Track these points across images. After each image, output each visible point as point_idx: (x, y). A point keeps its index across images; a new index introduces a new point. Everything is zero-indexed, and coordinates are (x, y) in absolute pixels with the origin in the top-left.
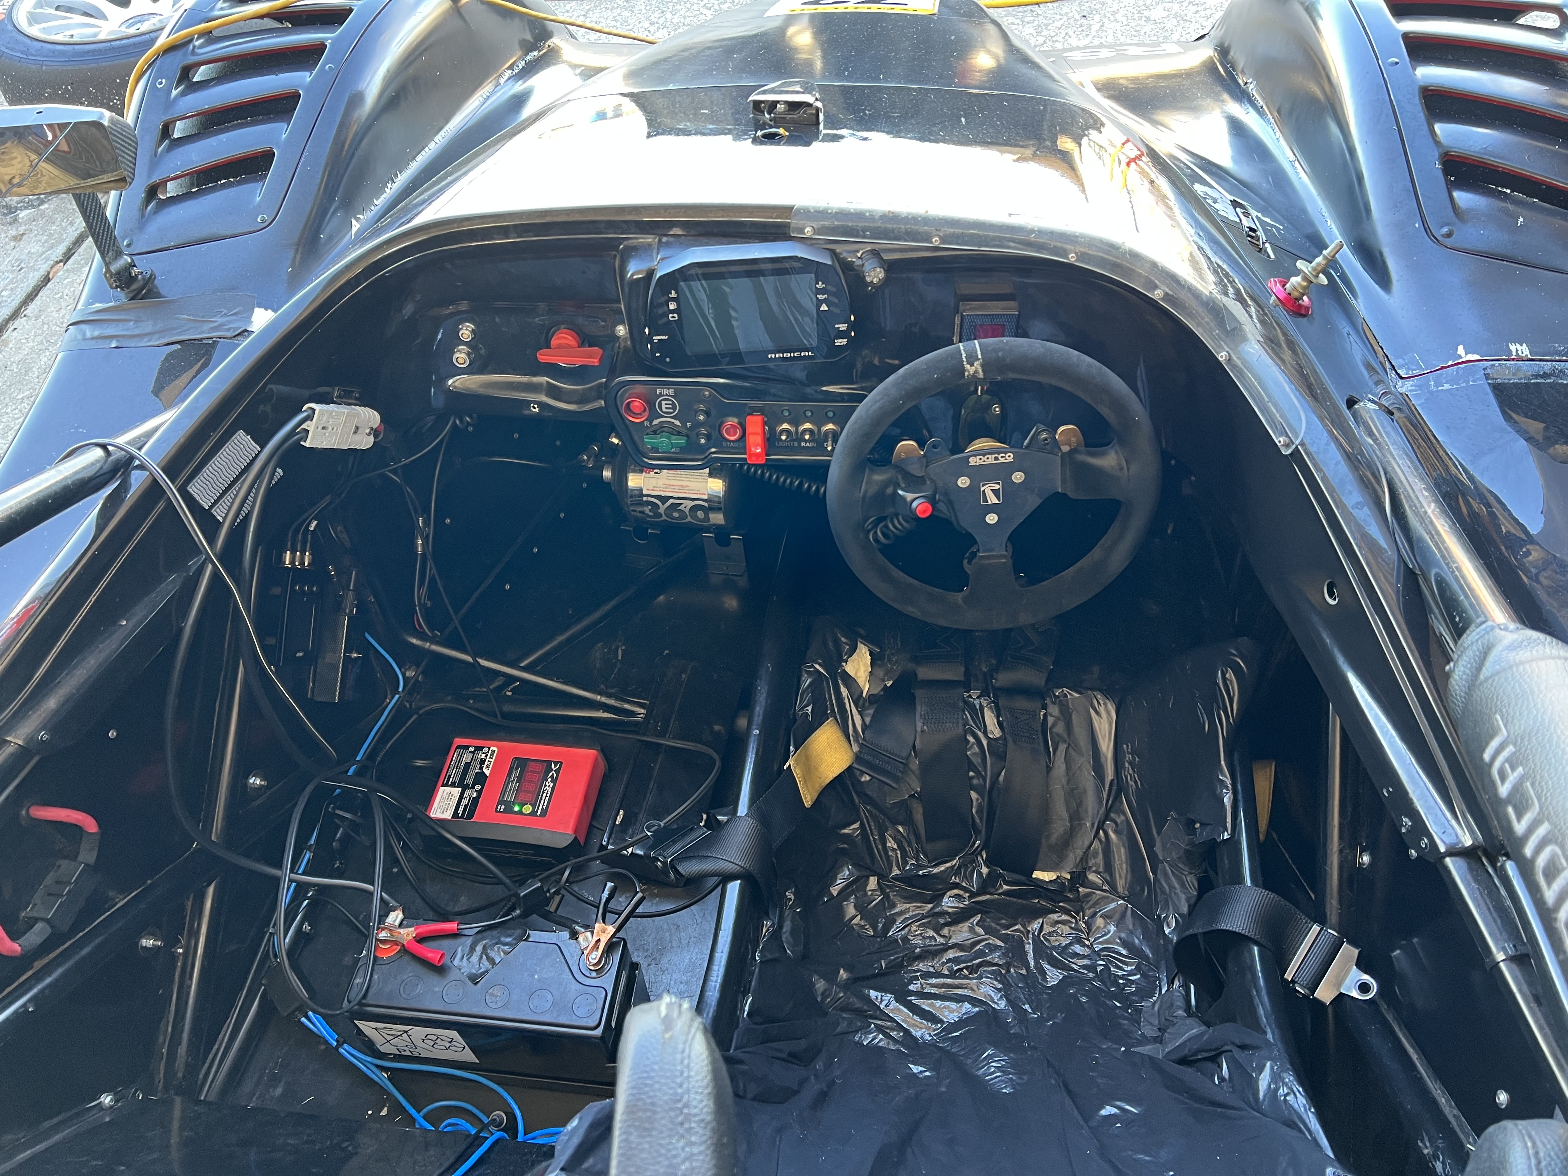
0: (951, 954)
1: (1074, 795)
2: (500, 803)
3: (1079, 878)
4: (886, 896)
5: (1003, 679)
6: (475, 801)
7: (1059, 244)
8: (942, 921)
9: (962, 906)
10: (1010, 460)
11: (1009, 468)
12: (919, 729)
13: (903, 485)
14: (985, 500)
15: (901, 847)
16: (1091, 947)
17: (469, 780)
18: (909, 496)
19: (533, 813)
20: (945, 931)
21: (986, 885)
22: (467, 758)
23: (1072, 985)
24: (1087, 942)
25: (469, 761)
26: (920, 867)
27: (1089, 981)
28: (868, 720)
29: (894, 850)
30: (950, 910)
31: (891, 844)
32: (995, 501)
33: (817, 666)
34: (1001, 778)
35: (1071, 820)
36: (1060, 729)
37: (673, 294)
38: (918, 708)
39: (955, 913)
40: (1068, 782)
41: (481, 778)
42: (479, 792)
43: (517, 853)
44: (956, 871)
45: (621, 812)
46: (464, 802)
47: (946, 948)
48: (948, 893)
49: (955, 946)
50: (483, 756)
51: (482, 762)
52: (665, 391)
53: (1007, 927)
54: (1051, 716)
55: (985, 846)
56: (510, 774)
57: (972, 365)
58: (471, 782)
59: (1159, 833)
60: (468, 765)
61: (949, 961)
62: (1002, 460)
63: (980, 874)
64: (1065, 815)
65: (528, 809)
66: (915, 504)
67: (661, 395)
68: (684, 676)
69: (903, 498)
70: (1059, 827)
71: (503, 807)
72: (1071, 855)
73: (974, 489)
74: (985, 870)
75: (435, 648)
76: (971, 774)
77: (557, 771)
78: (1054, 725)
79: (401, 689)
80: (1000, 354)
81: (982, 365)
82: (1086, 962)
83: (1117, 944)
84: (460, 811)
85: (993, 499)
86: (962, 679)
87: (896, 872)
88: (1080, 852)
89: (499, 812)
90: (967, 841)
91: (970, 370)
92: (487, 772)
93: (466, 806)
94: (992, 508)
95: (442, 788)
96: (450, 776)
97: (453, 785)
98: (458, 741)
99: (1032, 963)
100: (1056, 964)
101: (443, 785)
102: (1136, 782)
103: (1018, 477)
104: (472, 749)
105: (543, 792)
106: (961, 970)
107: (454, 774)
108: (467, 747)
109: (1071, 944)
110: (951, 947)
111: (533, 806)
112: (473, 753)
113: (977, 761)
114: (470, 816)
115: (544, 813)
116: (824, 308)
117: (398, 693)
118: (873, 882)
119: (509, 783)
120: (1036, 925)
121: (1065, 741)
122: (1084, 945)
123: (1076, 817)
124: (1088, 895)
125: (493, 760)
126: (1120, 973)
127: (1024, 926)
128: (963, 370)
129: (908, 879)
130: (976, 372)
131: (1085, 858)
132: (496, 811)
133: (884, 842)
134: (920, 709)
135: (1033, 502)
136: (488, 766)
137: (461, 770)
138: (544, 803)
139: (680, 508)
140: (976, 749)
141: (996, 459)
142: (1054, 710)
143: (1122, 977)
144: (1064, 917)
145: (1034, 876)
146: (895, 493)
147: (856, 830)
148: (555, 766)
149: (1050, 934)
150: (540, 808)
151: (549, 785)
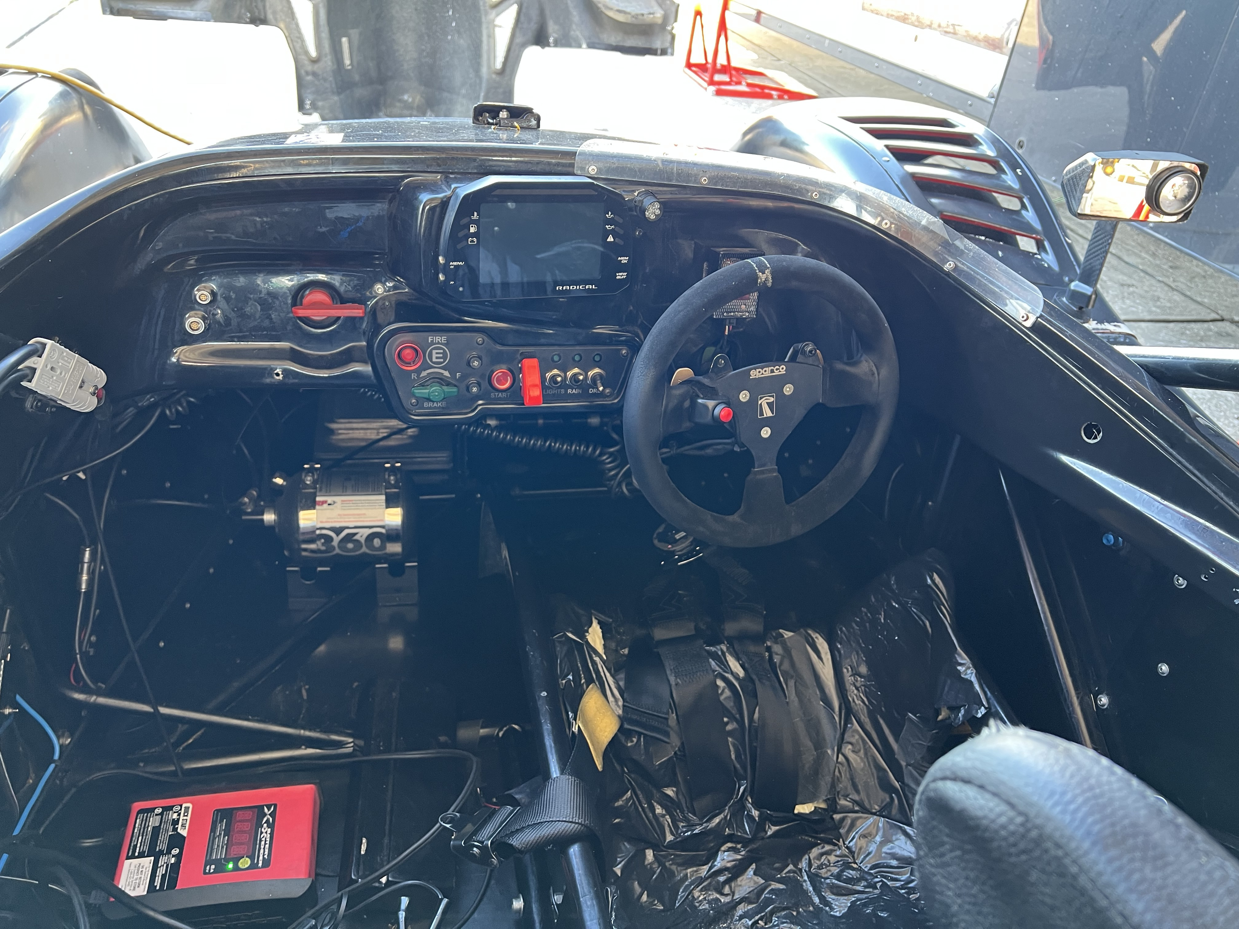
0: (741, 909)
1: (813, 727)
2: (209, 863)
3: (833, 806)
4: (664, 867)
5: (731, 628)
6: (175, 868)
8: (722, 879)
9: (739, 857)
10: (783, 372)
11: (781, 381)
12: (673, 683)
13: (702, 396)
14: (762, 414)
15: (669, 812)
16: (860, 869)
17: (162, 845)
18: (711, 403)
19: (253, 866)
20: (727, 890)
21: (760, 827)
22: (154, 821)
24: (855, 866)
25: (157, 824)
26: (691, 826)
28: (622, 683)
29: (663, 816)
30: (729, 865)
31: (659, 810)
32: (770, 414)
33: (570, 635)
34: (756, 716)
35: (816, 749)
36: (786, 666)
37: (475, 216)
38: (666, 664)
39: (734, 867)
40: (804, 714)
41: (177, 841)
42: (179, 857)
43: (238, 919)
44: (726, 823)
45: (364, 840)
46: (160, 872)
47: (734, 905)
48: (723, 848)
49: (743, 900)
50: (175, 816)
51: (175, 822)
52: (438, 339)
53: (781, 870)
54: (777, 654)
55: (751, 790)
56: (213, 830)
57: (763, 273)
58: (164, 847)
59: (897, 740)
60: (156, 830)
61: (741, 917)
62: (777, 373)
63: (751, 817)
64: (809, 744)
65: (245, 863)
66: (717, 411)
67: (432, 343)
69: (706, 407)
70: (809, 757)
71: (213, 867)
72: (823, 783)
73: (753, 402)
74: (755, 813)
75: (102, 700)
76: (725, 719)
77: (273, 815)
78: (781, 663)
79: (56, 756)
80: (784, 263)
81: (772, 273)
83: (885, 858)
84: (157, 883)
85: (768, 413)
86: (693, 633)
87: (669, 838)
88: (829, 779)
89: (209, 873)
90: (732, 789)
91: (762, 277)
92: (184, 833)
93: (164, 876)
94: (767, 422)
95: (127, 862)
96: (135, 846)
97: (142, 855)
98: (138, 805)
99: (816, 900)
101: (128, 858)
102: (863, 702)
103: (788, 390)
104: (159, 811)
105: (261, 841)
106: (756, 922)
107: (141, 843)
108: (152, 810)
109: (842, 871)
110: (739, 903)
111: (252, 858)
112: (161, 814)
113: (730, 705)
114: (173, 884)
115: (266, 863)
116: (610, 239)
117: (54, 761)
118: (650, 855)
119: (214, 838)
120: (803, 864)
121: (792, 677)
122: (853, 869)
123: (819, 745)
124: (843, 820)
125: (188, 818)
127: (795, 866)
128: (757, 278)
129: (681, 844)
130: (766, 279)
131: (833, 786)
132: (205, 873)
133: (653, 810)
134: (669, 665)
135: (799, 413)
136: (183, 826)
137: (149, 837)
138: (263, 852)
139: (356, 537)
140: (727, 693)
141: (772, 371)
142: (777, 648)
144: (828, 847)
145: (796, 812)
146: (694, 403)
147: (628, 800)
148: (269, 809)
149: (820, 867)
150: (261, 858)
151: (266, 832)
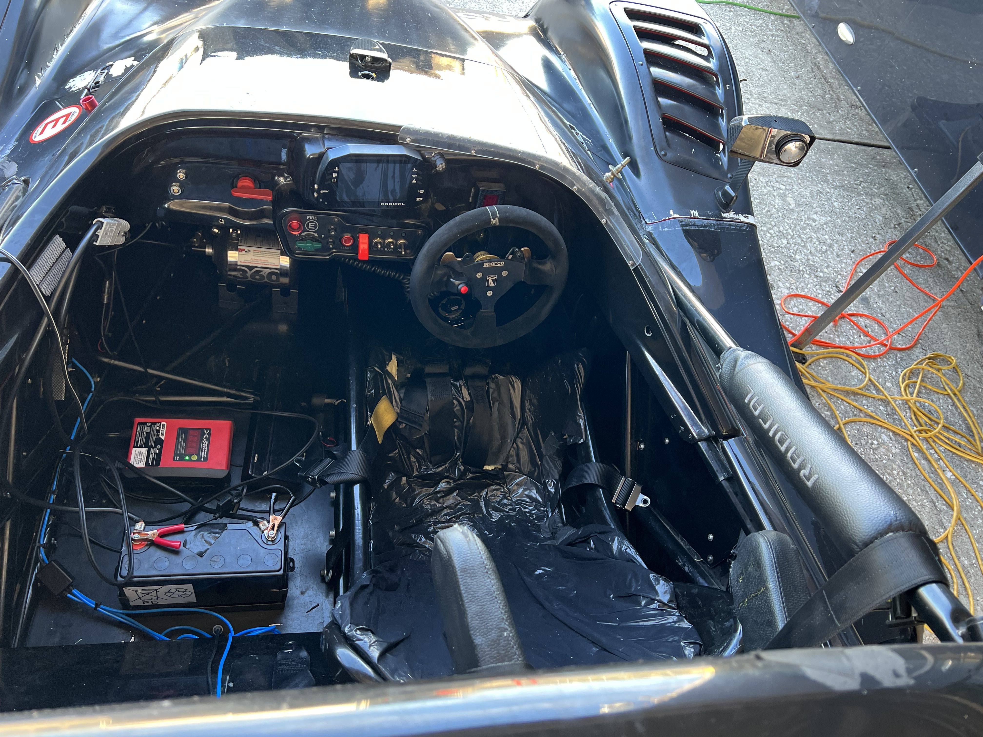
0: (445, 512)
1: (503, 428)
2: (176, 455)
3: (505, 467)
4: (411, 487)
5: (469, 371)
6: (159, 456)
7: (532, 160)
8: (439, 495)
9: (449, 486)
10: (503, 265)
11: (502, 269)
12: (429, 399)
13: (453, 277)
14: (488, 284)
15: (417, 460)
16: (511, 500)
17: (152, 443)
18: (457, 282)
19: (199, 460)
20: (441, 501)
21: (463, 474)
22: (147, 430)
23: (507, 518)
24: (509, 498)
25: (148, 431)
26: (428, 469)
27: (515, 516)
28: (402, 396)
29: (414, 462)
30: (444, 489)
31: (413, 459)
32: (493, 285)
33: (376, 368)
34: (471, 421)
35: (501, 440)
36: (495, 395)
37: (337, 169)
38: (428, 388)
39: (446, 491)
40: (500, 421)
41: (159, 442)
42: (160, 450)
43: (191, 484)
44: (447, 470)
45: (256, 455)
46: (152, 456)
47: (442, 509)
48: (443, 481)
49: (447, 507)
50: (158, 428)
51: (158, 432)
52: (313, 218)
53: (471, 495)
54: (491, 388)
55: (462, 456)
56: (178, 438)
57: (494, 219)
58: (153, 444)
59: (543, 442)
60: (148, 435)
61: (445, 515)
62: (499, 265)
63: (459, 469)
64: (498, 436)
65: (194, 458)
66: (460, 287)
67: (309, 219)
68: (278, 375)
69: (453, 283)
70: (496, 443)
71: (178, 457)
72: (502, 456)
73: (484, 279)
74: (462, 468)
75: (117, 363)
76: (455, 420)
77: (209, 434)
78: (493, 393)
79: (93, 389)
80: (507, 214)
81: (499, 220)
82: (510, 507)
83: (524, 497)
84: (150, 461)
85: (492, 284)
86: (448, 371)
87: (416, 473)
88: (505, 455)
89: (176, 460)
90: (453, 454)
91: (493, 221)
92: (163, 438)
93: (153, 459)
94: (491, 288)
95: (134, 449)
96: (138, 442)
97: (141, 447)
98: (138, 420)
99: (485, 511)
100: (496, 510)
101: (134, 447)
102: (532, 419)
103: (505, 273)
104: (149, 424)
105: (203, 447)
106: (452, 518)
107: (141, 440)
108: (146, 423)
109: (502, 500)
110: (445, 508)
111: (198, 455)
112: (150, 426)
113: (459, 413)
114: (158, 464)
115: (206, 459)
116: (414, 181)
117: (92, 392)
118: (404, 480)
119: (178, 443)
120: (484, 493)
121: (497, 401)
122: (508, 499)
123: (503, 437)
124: (509, 475)
125: (165, 430)
126: (527, 510)
127: (479, 494)
128: (490, 221)
129: (422, 477)
130: (496, 222)
131: (507, 458)
132: (174, 460)
133: (409, 458)
134: (429, 389)
135: (510, 285)
136: (162, 434)
137: (145, 437)
138: (204, 454)
139: (261, 273)
140: (458, 408)
141: (496, 264)
142: (493, 385)
143: (528, 512)
144: (498, 487)
145: (484, 468)
146: (448, 280)
147: (396, 454)
148: (207, 431)
149: (491, 496)
150: (203, 456)
151: (205, 443)
